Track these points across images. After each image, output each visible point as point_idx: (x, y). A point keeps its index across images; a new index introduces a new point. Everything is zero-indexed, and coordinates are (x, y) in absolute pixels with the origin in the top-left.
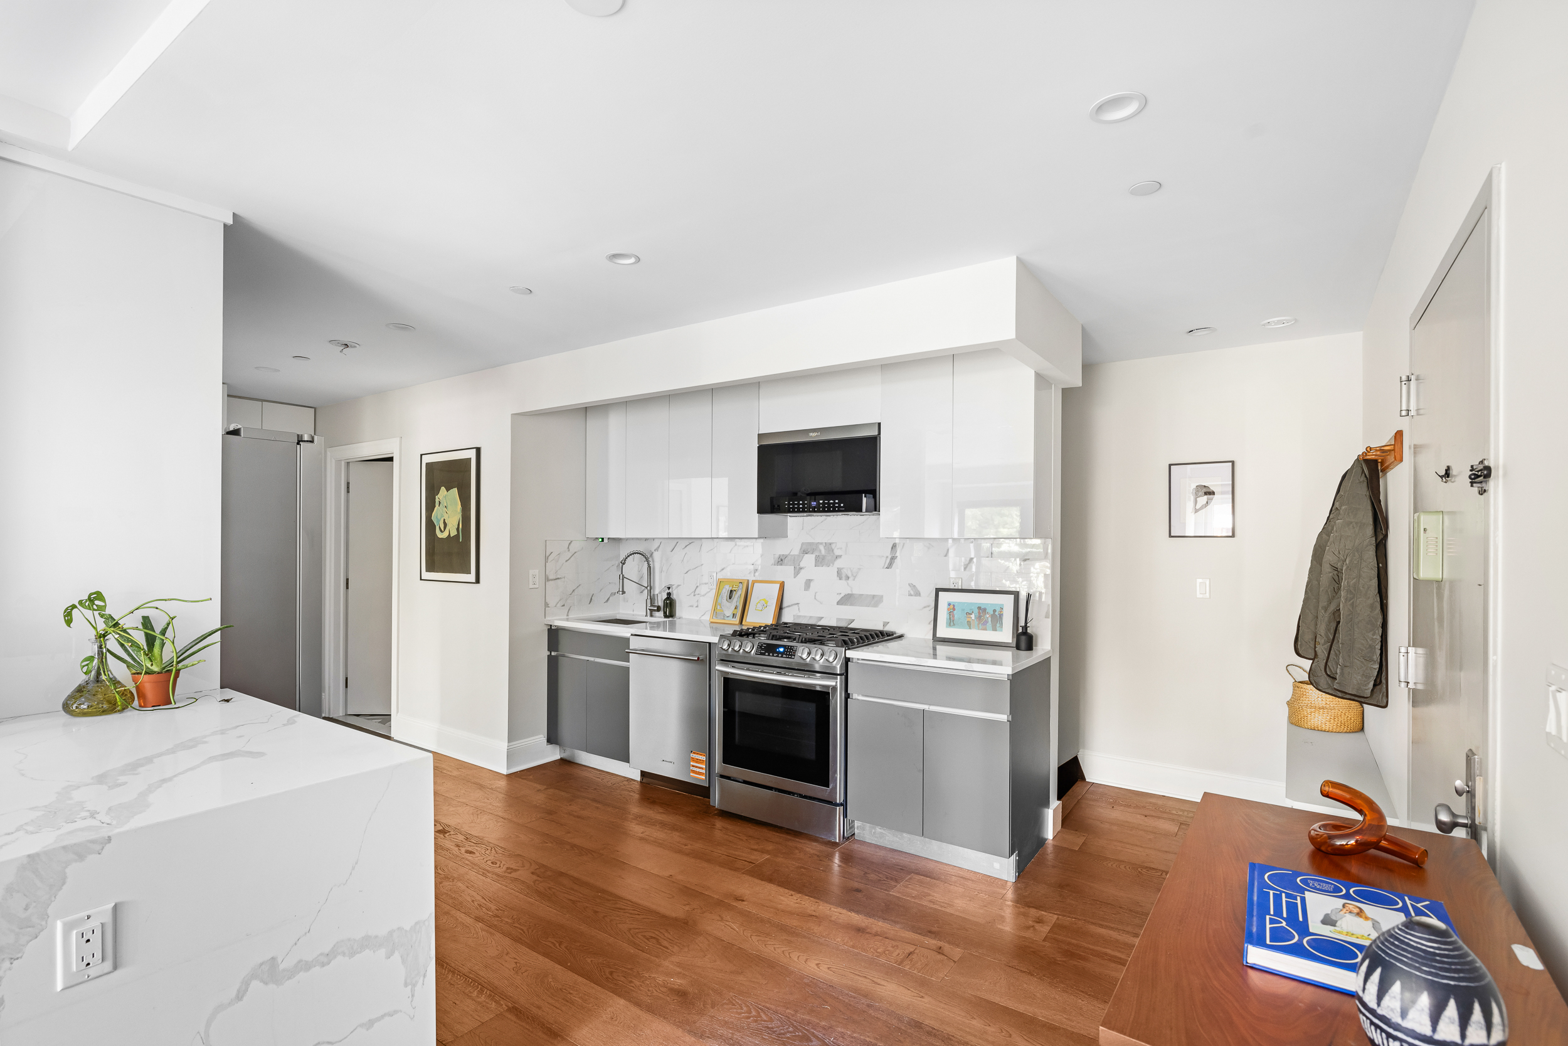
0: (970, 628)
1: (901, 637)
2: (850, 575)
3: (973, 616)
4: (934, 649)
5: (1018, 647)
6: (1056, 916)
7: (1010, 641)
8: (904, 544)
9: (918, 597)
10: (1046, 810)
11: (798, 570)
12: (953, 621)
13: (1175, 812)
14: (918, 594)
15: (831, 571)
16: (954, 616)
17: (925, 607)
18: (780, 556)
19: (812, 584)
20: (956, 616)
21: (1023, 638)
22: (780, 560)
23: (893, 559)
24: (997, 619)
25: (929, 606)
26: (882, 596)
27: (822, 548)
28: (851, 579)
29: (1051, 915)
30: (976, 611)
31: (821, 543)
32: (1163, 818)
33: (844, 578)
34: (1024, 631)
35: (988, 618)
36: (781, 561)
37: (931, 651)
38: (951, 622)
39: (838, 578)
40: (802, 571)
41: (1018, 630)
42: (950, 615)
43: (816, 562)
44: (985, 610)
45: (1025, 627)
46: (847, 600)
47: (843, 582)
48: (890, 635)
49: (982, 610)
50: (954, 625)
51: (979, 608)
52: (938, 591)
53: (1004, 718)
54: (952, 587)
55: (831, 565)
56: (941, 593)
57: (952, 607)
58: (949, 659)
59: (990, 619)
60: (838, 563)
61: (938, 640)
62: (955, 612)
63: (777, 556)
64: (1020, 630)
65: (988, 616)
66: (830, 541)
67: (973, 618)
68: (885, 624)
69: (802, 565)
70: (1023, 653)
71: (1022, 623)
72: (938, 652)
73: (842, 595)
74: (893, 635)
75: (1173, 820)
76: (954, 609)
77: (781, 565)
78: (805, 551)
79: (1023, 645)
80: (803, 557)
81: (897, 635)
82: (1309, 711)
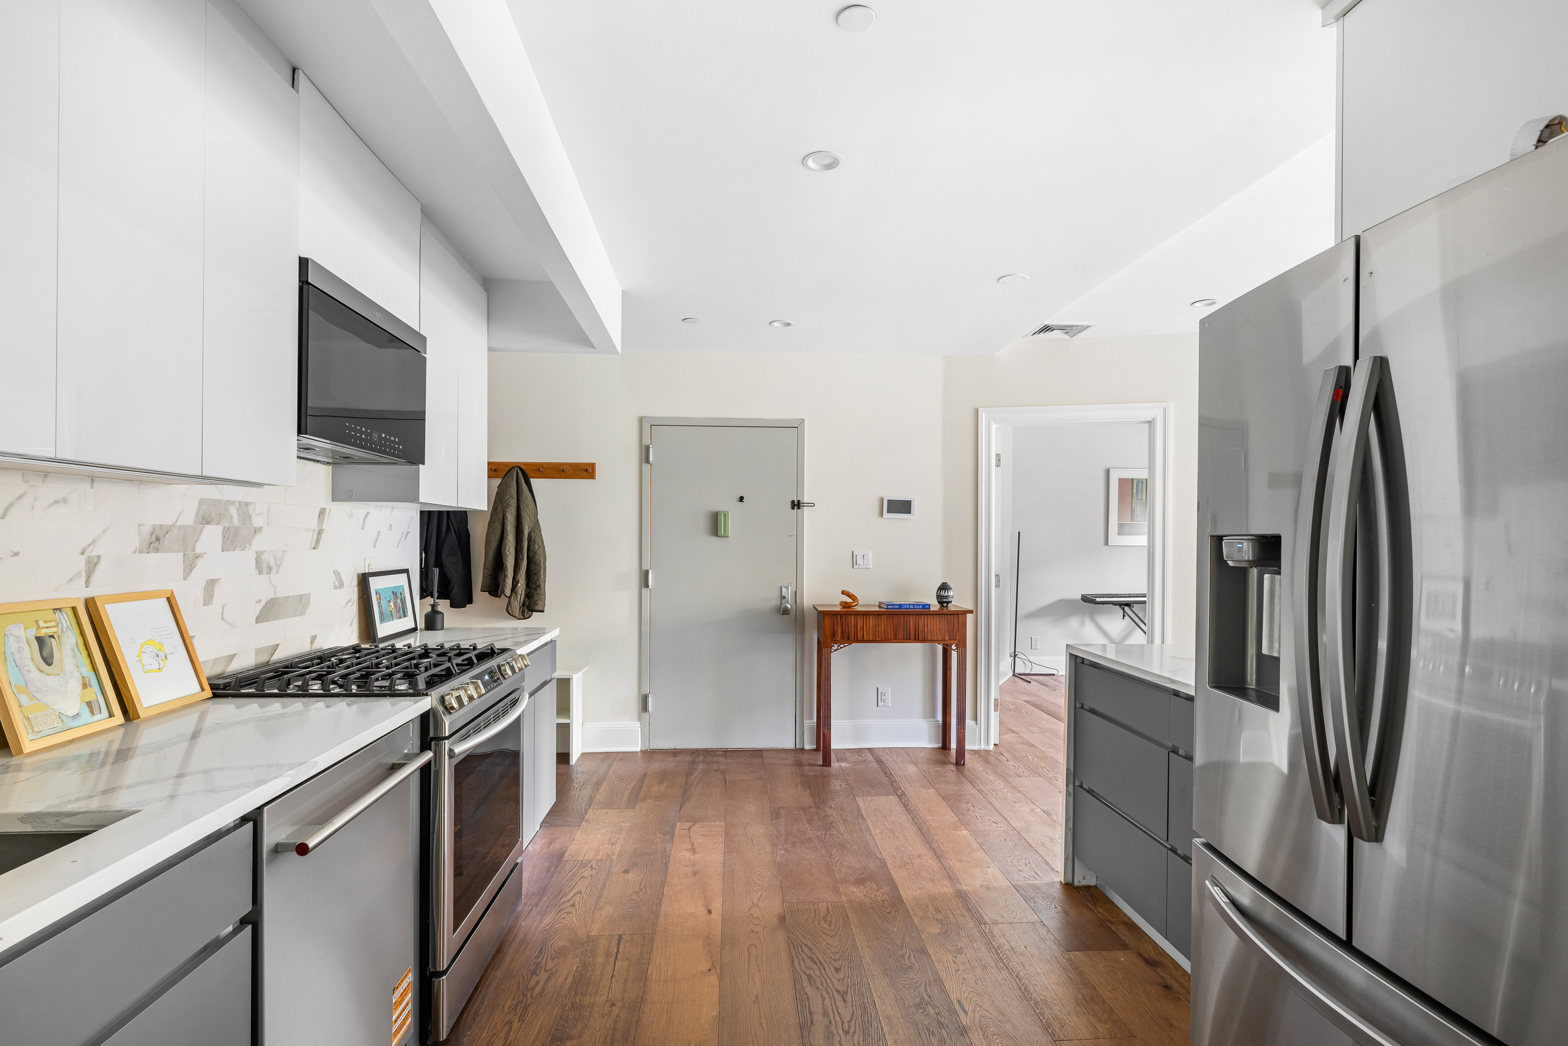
0: (393, 619)
2: (272, 564)
8: (330, 509)
9: (342, 589)
11: (191, 563)
14: (342, 583)
15: (244, 558)
17: (347, 603)
18: (154, 528)
19: (217, 589)
22: (154, 538)
23: (320, 533)
24: (404, 603)
25: (351, 600)
26: (310, 594)
27: (233, 511)
28: (274, 571)
30: (392, 597)
31: (233, 503)
33: (265, 571)
36: (156, 541)
39: (257, 572)
40: (201, 564)
42: (379, 607)
43: (223, 542)
44: (396, 594)
46: (270, 611)
47: (264, 577)
51: (393, 593)
52: (363, 577)
55: (248, 546)
56: (370, 580)
57: (379, 596)
59: (400, 605)
60: (258, 543)
62: (382, 602)
63: (147, 530)
65: (399, 601)
66: (247, 500)
67: (393, 606)
69: (198, 550)
73: (263, 603)
76: (381, 599)
77: (157, 550)
78: (205, 520)
80: (201, 532)
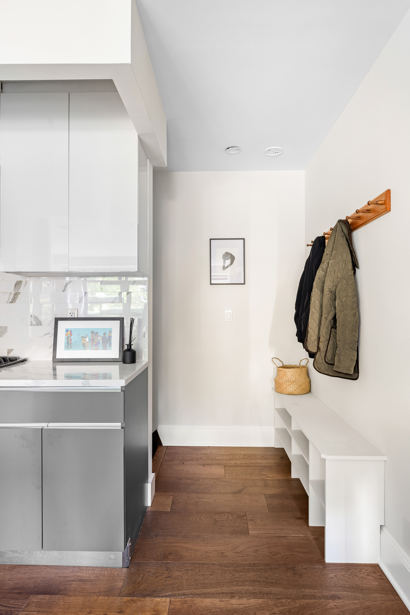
0: (85, 349)
1: (24, 361)
3: (87, 339)
4: (54, 369)
5: (124, 362)
6: (168, 599)
7: (117, 357)
8: (26, 281)
9: (40, 326)
10: (146, 484)
12: (71, 344)
13: (218, 458)
14: (39, 323)
16: (71, 340)
17: (46, 334)
20: (73, 340)
21: (128, 354)
23: (16, 295)
24: (107, 341)
25: (49, 334)
26: (6, 327)
29: (164, 599)
30: (90, 335)
32: (214, 464)
34: (129, 348)
35: (99, 340)
37: (51, 371)
38: (69, 345)
41: (123, 347)
42: (68, 339)
44: (97, 333)
45: (130, 345)
48: (13, 361)
49: (94, 333)
50: (71, 347)
51: (92, 332)
52: (57, 320)
53: (117, 425)
54: (69, 316)
56: (60, 322)
57: (69, 332)
58: (69, 377)
59: (101, 341)
61: (57, 361)
62: (72, 337)
64: (126, 347)
65: (99, 338)
67: (87, 341)
68: (10, 351)
70: (129, 366)
71: (127, 342)
72: (58, 372)
74: (16, 360)
75: (219, 464)
76: (71, 334)
79: (128, 359)
81: (20, 360)
82: (288, 384)
